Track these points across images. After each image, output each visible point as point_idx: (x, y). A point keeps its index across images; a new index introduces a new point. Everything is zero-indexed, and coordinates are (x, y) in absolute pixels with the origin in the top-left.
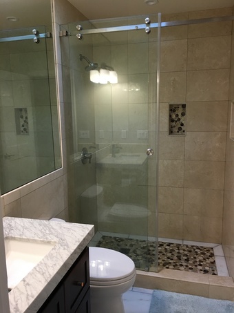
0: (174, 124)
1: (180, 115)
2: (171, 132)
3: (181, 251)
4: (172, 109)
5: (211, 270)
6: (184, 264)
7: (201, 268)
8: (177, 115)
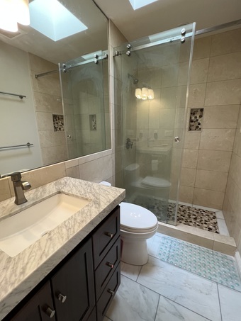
0: (193, 123)
1: (198, 116)
2: (190, 129)
3: (191, 212)
4: (193, 112)
5: (214, 229)
6: (193, 221)
7: (206, 226)
8: (196, 117)
